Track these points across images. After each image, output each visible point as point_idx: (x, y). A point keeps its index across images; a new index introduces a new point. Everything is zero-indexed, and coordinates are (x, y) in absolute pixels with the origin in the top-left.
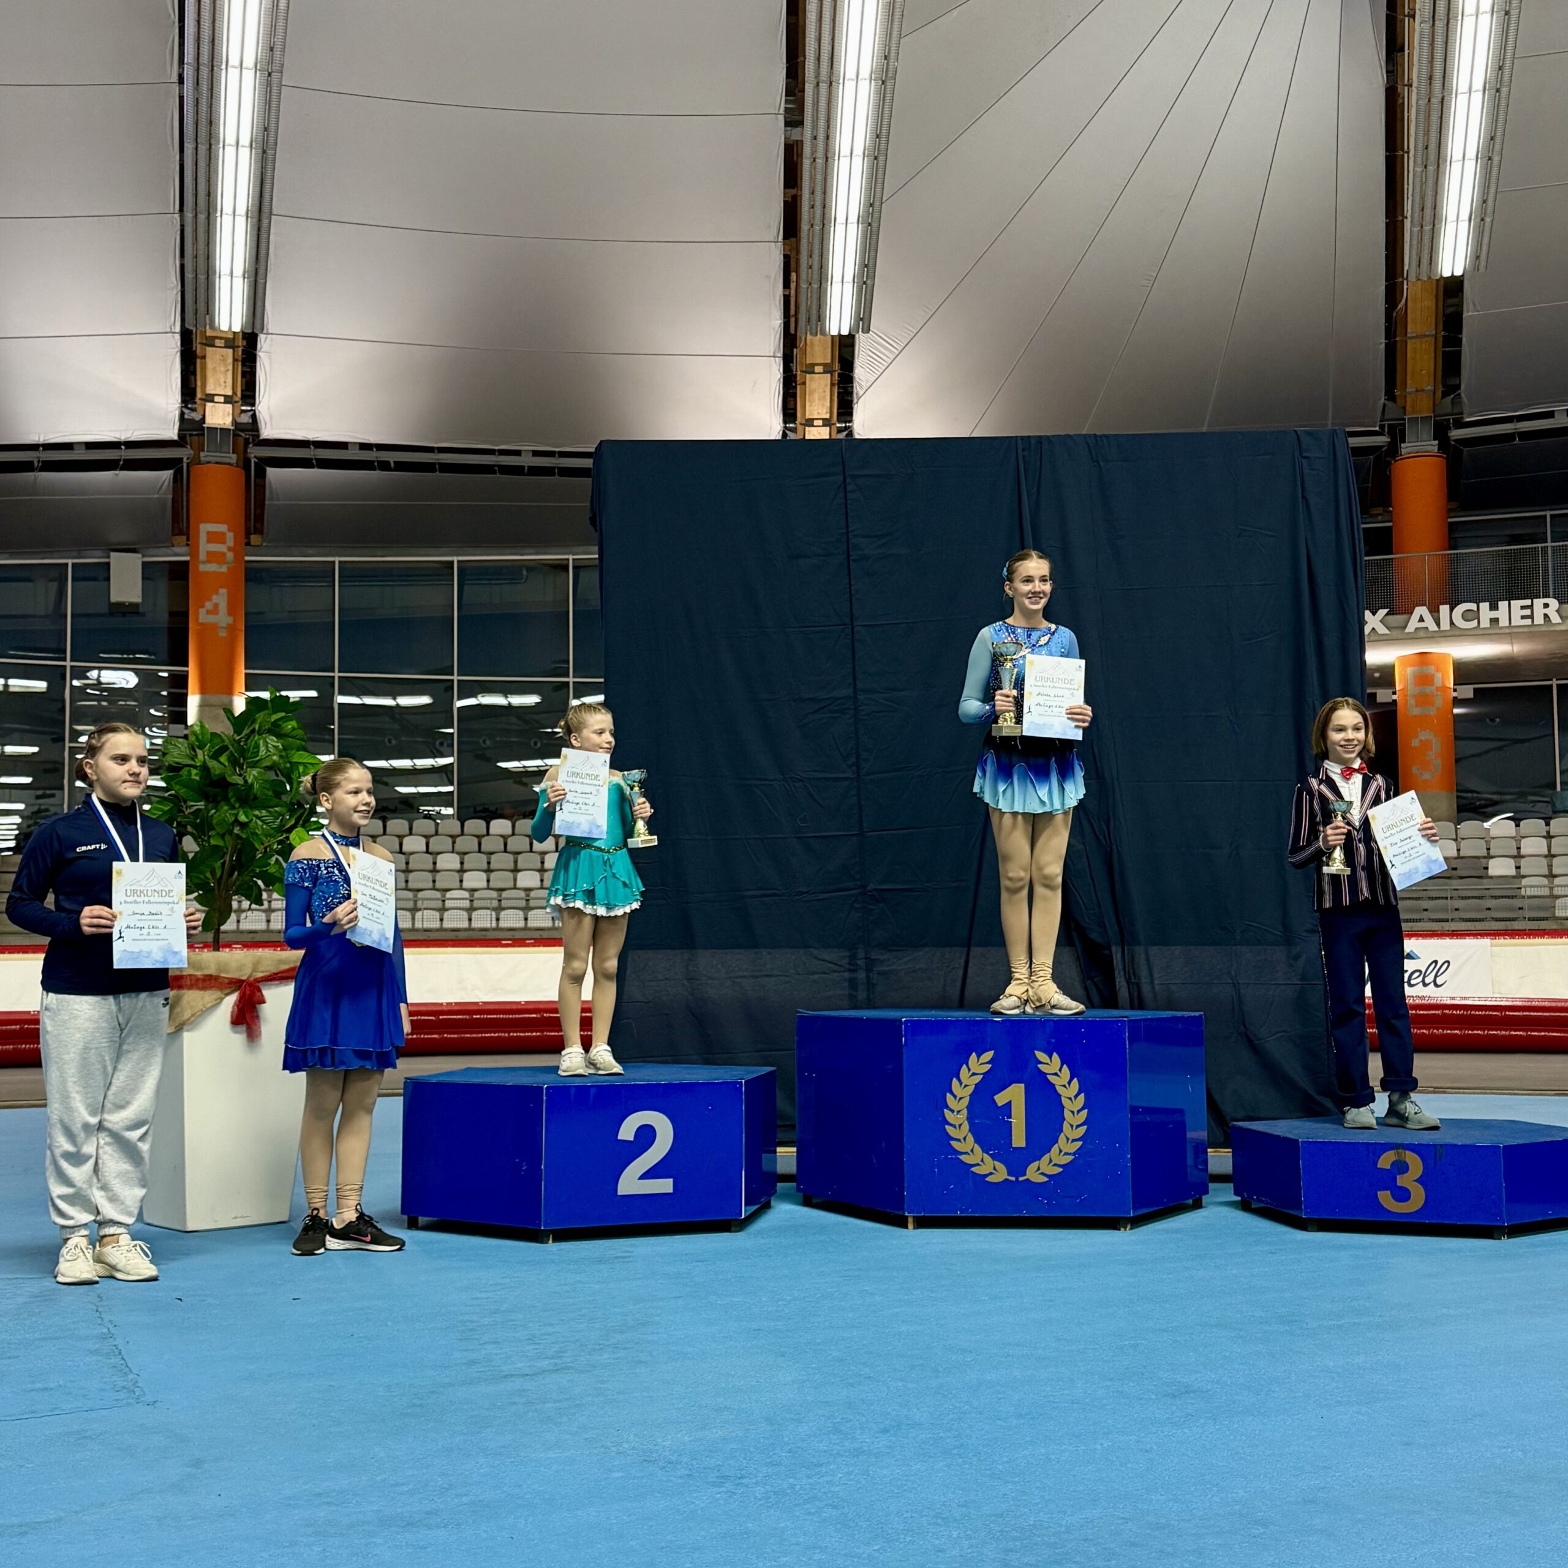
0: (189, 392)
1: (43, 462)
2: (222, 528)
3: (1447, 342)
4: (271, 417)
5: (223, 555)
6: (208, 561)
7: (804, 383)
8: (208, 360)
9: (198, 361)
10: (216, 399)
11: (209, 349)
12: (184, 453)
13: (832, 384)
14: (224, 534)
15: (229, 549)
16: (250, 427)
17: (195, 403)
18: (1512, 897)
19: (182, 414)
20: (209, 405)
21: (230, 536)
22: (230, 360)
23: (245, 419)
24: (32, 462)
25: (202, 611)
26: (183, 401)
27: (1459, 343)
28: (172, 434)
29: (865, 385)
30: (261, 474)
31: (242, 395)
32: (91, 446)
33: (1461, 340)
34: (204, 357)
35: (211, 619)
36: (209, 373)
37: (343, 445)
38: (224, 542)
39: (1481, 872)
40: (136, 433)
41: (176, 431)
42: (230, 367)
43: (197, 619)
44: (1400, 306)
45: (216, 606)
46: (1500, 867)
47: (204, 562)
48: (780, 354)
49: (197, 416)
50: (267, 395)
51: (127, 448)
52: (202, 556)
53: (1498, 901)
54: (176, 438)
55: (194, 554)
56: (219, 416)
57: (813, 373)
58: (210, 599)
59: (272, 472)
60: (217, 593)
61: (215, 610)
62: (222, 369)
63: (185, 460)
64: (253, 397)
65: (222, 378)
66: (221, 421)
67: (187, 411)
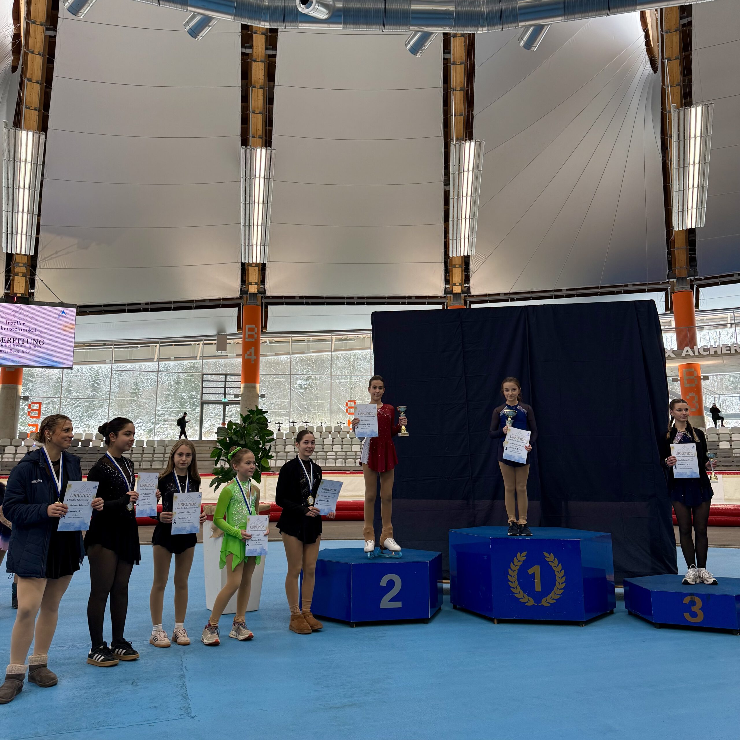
0: (243, 281)
1: (196, 306)
2: (253, 326)
3: (690, 250)
4: (270, 289)
6: (248, 338)
7: (452, 271)
8: (250, 271)
9: (247, 271)
10: (252, 283)
11: (250, 267)
12: (241, 302)
13: (462, 271)
14: (254, 329)
15: (255, 334)
16: (263, 292)
17: (245, 285)
18: (730, 457)
19: (241, 289)
20: (250, 286)
21: (256, 329)
22: (257, 270)
23: (262, 290)
24: (192, 307)
25: (246, 355)
26: (241, 285)
27: (695, 250)
28: (238, 295)
29: (474, 271)
30: (267, 308)
31: (261, 282)
32: (211, 300)
33: (696, 249)
34: (248, 270)
35: (249, 357)
36: (250, 275)
37: (294, 297)
38: (254, 331)
39: (717, 447)
40: (226, 296)
42: (257, 273)
43: (244, 357)
44: (672, 238)
45: (251, 353)
46: (724, 445)
48: (443, 261)
49: (246, 290)
50: (269, 282)
51: (223, 301)
52: (246, 336)
53: (723, 458)
54: (239, 297)
55: (244, 335)
56: (253, 289)
57: (455, 267)
58: (249, 351)
59: (270, 307)
60: (251, 348)
62: (254, 274)
63: (242, 304)
64: (264, 282)
65: (254, 277)
66: (254, 291)
67: (242, 288)
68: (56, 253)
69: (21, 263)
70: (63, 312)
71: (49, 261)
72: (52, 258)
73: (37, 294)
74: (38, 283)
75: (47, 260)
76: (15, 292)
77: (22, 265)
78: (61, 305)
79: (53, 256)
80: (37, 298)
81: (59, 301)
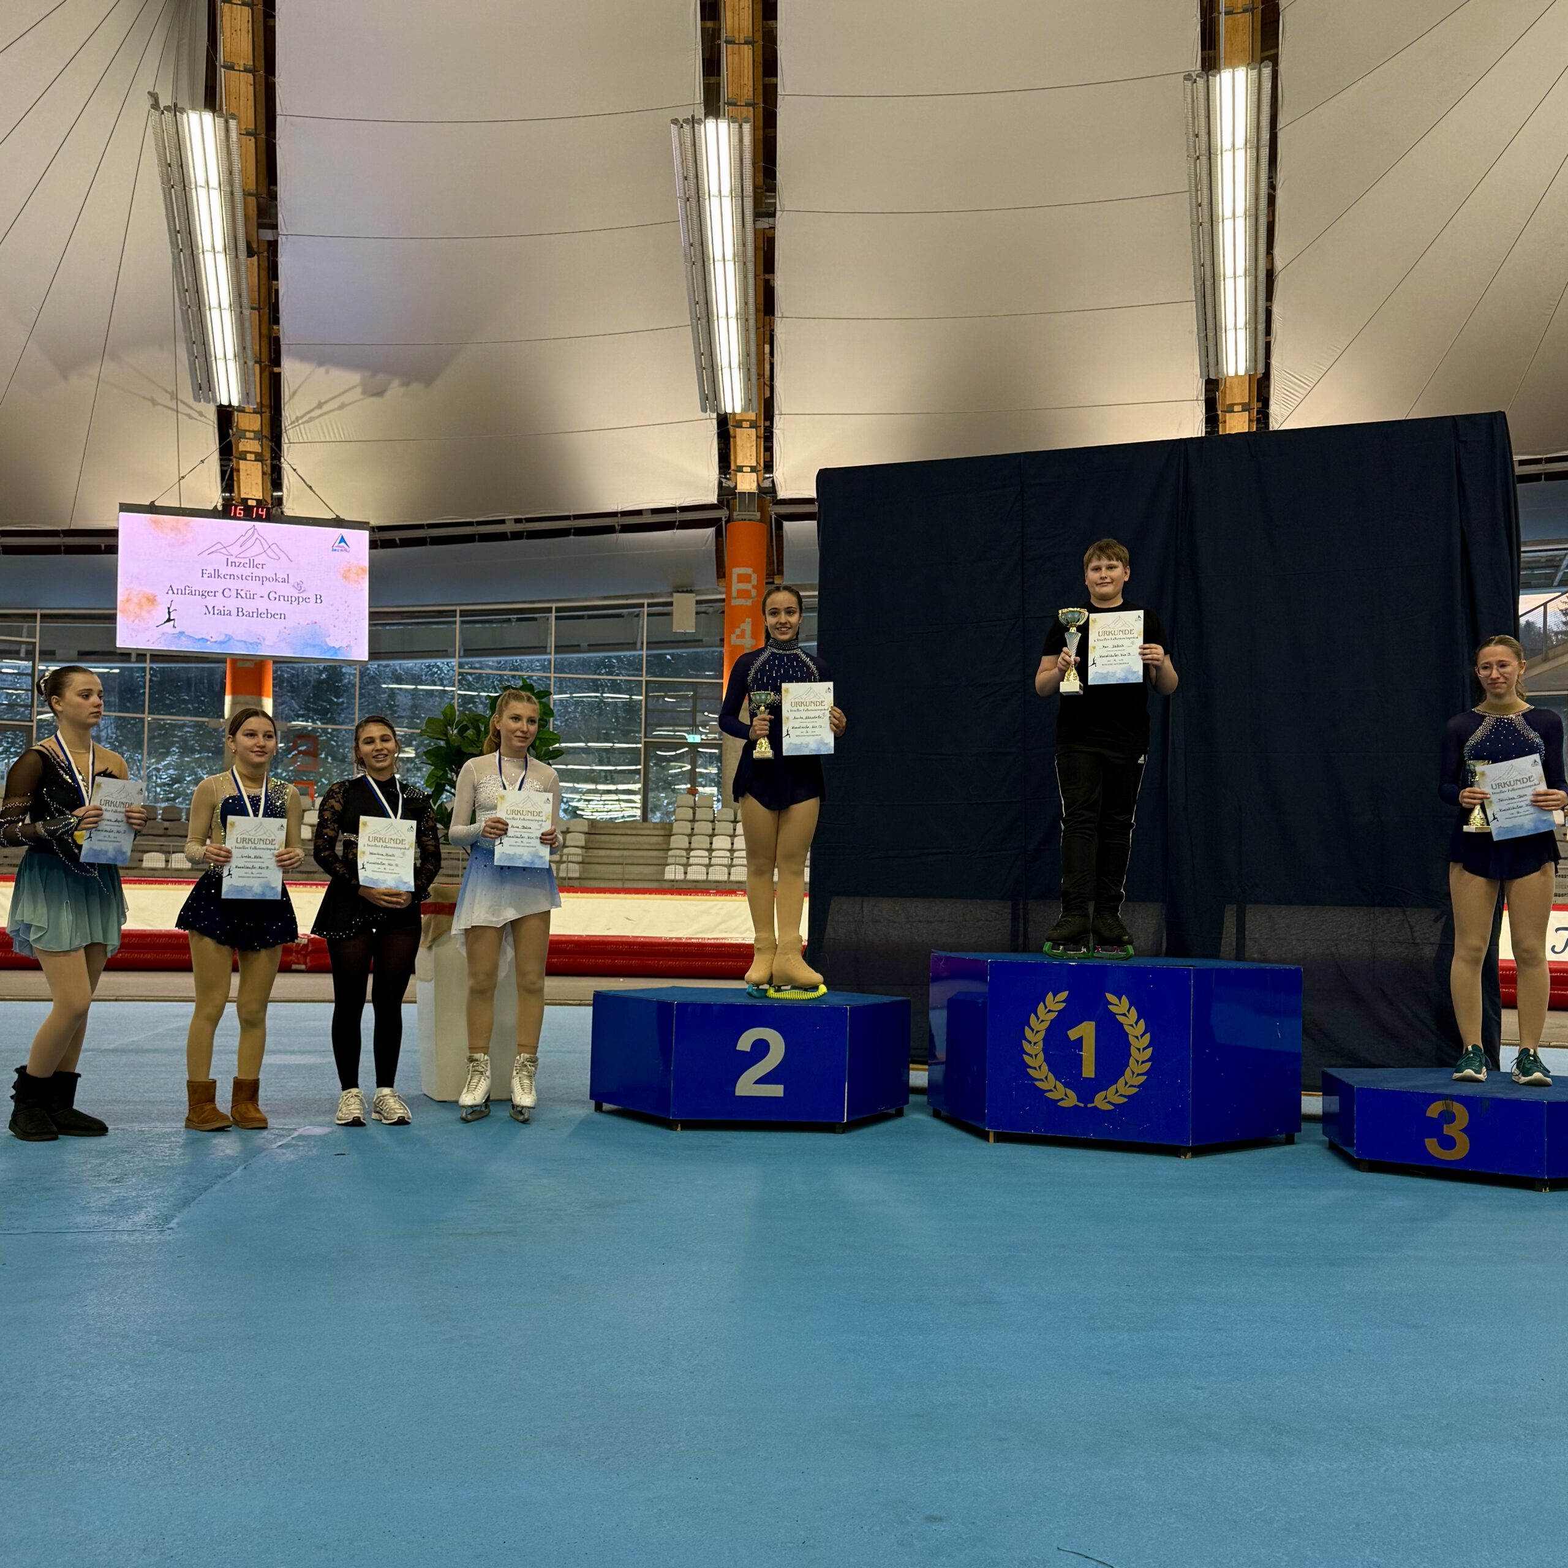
0: (724, 466)
1: (622, 525)
2: (749, 571)
4: (786, 482)
5: (750, 591)
6: (738, 597)
7: (1225, 421)
8: (738, 439)
9: (732, 440)
11: (738, 430)
12: (723, 514)
13: (1251, 421)
14: (750, 576)
15: (754, 587)
16: (771, 490)
17: (730, 473)
19: (720, 483)
20: (739, 474)
21: (754, 577)
22: (754, 438)
23: (767, 484)
24: (614, 526)
25: (733, 636)
26: (720, 473)
28: (713, 499)
30: (780, 527)
31: (765, 465)
32: (655, 511)
34: (735, 436)
35: (739, 642)
36: (739, 449)
38: (749, 582)
40: (687, 500)
41: (716, 497)
42: (755, 444)
43: (730, 642)
45: (743, 631)
47: (735, 598)
48: (1203, 397)
49: (731, 484)
50: (782, 464)
51: (681, 511)
52: (734, 594)
54: (716, 502)
55: (728, 592)
56: (747, 483)
57: (1232, 411)
58: (739, 627)
59: (787, 525)
60: (744, 622)
61: (742, 636)
62: (749, 445)
63: (724, 519)
64: (772, 466)
65: (749, 454)
66: (748, 487)
67: (724, 480)
68: (320, 405)
69: (249, 431)
70: (343, 540)
71: (306, 425)
72: (311, 419)
73: (287, 500)
74: (289, 478)
75: (303, 423)
76: (243, 496)
77: (252, 435)
78: (338, 523)
79: (313, 414)
80: (289, 509)
81: (332, 516)
